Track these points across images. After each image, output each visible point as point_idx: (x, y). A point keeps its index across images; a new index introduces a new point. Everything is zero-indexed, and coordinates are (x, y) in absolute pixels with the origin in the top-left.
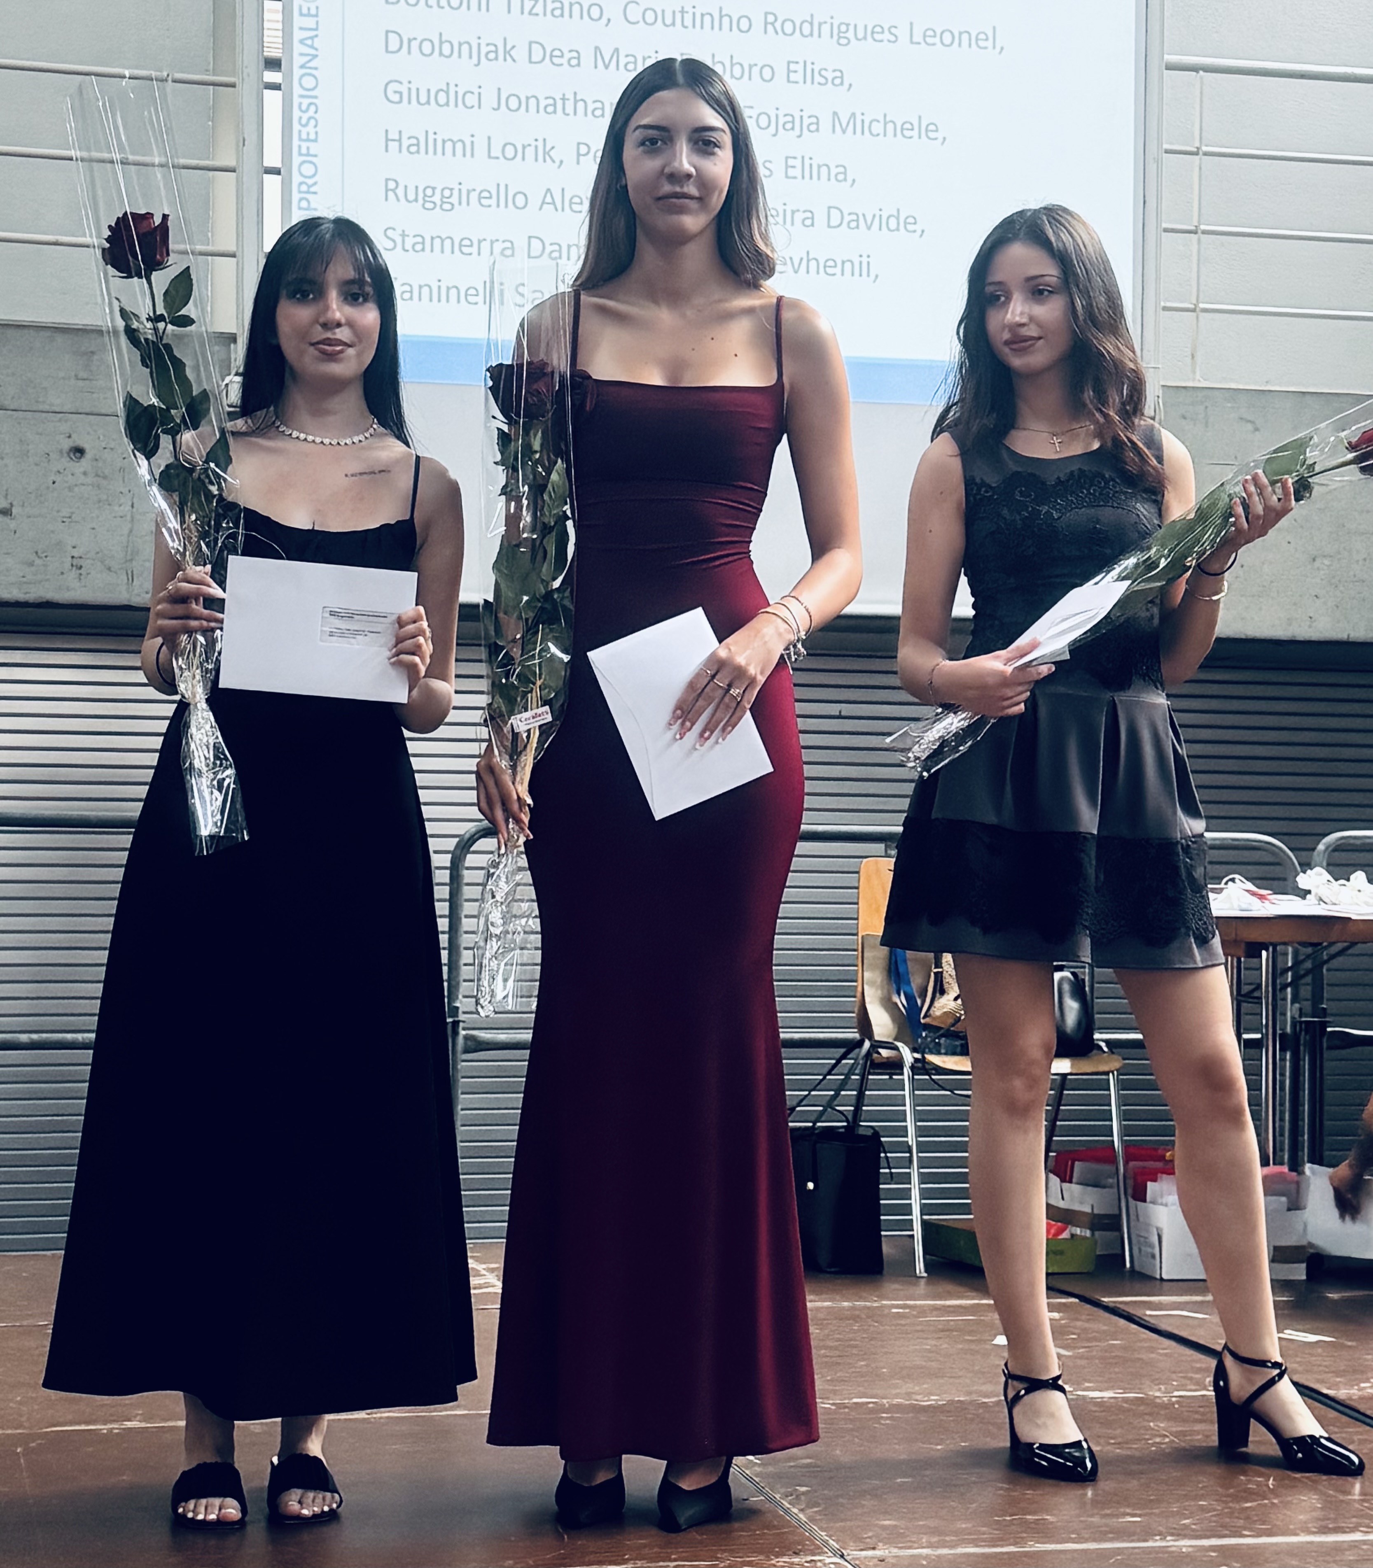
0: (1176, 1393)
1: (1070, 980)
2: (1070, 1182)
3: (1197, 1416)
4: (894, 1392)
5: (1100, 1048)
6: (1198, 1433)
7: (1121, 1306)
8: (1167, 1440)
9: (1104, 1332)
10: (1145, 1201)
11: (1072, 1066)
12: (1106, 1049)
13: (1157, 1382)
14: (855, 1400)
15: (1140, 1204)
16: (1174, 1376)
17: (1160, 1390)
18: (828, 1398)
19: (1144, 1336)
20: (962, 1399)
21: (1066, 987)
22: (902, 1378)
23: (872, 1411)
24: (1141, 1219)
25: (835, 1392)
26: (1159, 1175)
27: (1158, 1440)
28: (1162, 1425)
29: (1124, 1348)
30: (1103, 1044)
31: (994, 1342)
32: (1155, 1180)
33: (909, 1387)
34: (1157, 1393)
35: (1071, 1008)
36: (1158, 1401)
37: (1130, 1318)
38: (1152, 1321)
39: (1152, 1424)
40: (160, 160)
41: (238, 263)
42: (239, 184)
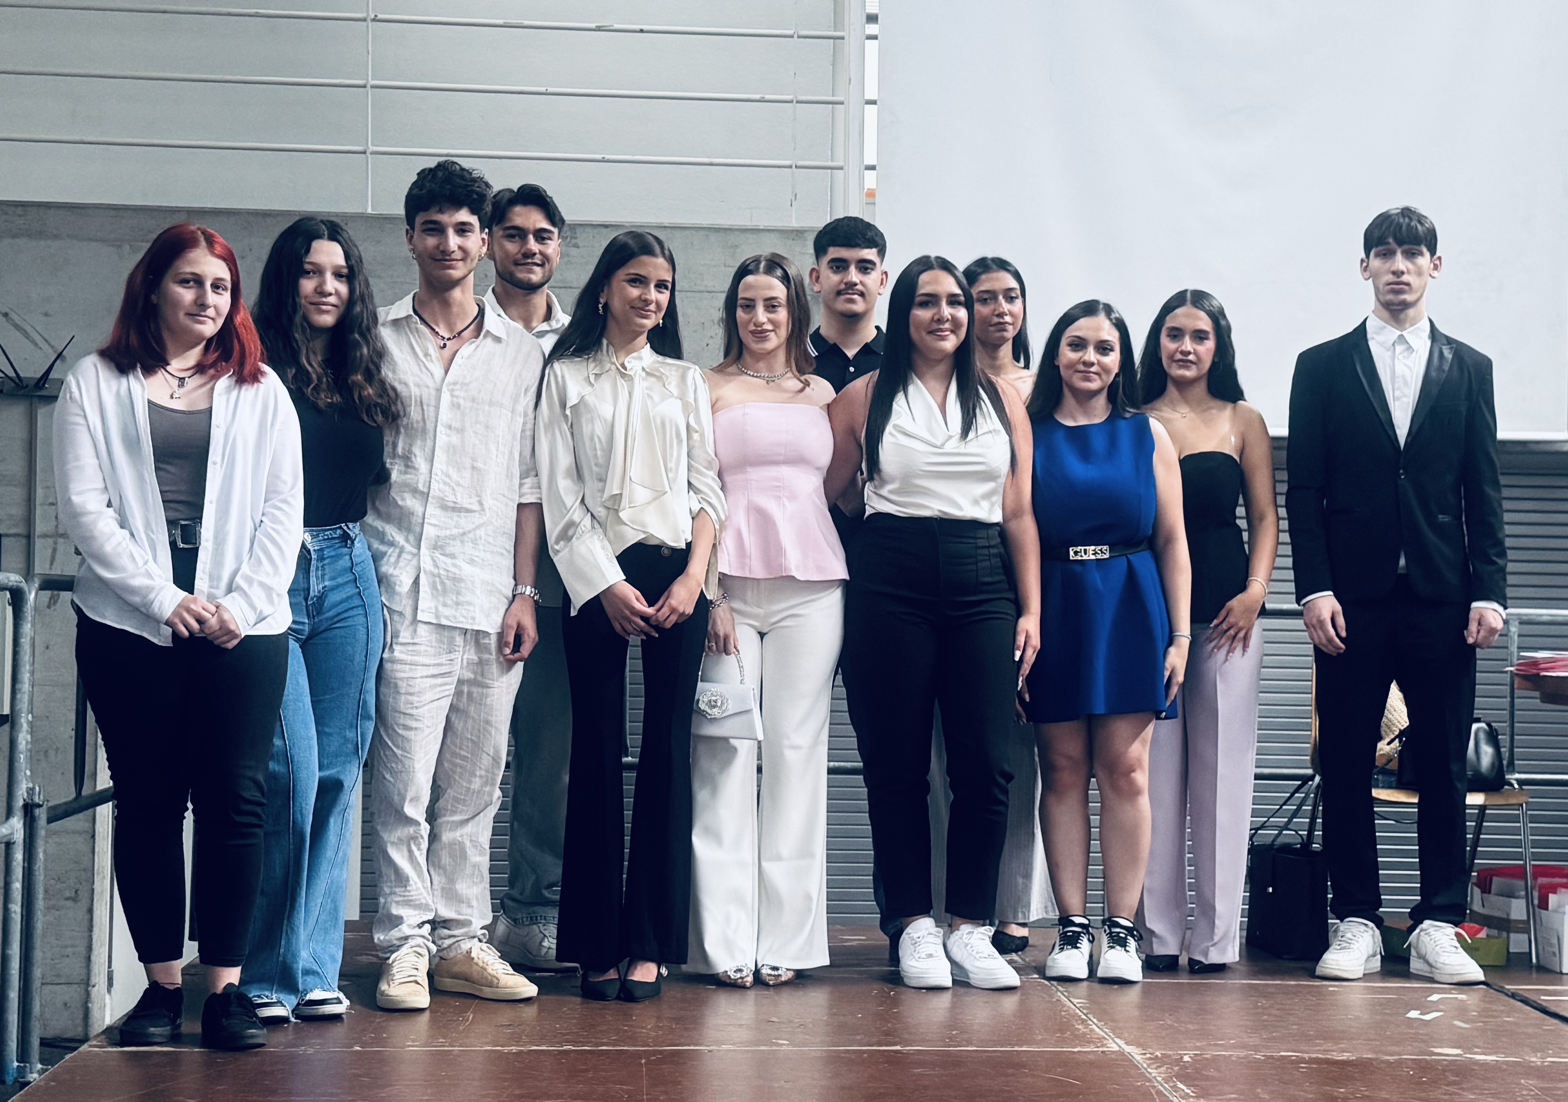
0: (1549, 1059)
1: (1485, 730)
2: (1489, 892)
3: (1563, 1077)
4: (1318, 1048)
5: (1512, 785)
6: (1560, 1089)
7: (1521, 992)
8: (1533, 1093)
9: (1502, 1011)
10: (1547, 909)
11: (1486, 800)
12: (1516, 786)
13: (1535, 1050)
14: (1282, 1054)
15: (1545, 912)
16: (1550, 1046)
17: (1536, 1056)
18: (1260, 1051)
19: (1534, 1015)
20: (1369, 1056)
21: (1482, 736)
22: (1325, 1039)
23: (1293, 1062)
24: (1544, 924)
25: (1267, 1048)
26: (1559, 889)
27: (1525, 1093)
28: (1531, 1082)
29: (1515, 1024)
30: (1514, 782)
31: (1408, 1015)
32: (1555, 893)
33: (1328, 1046)
34: (1535, 1059)
35: (1486, 753)
36: (1533, 1064)
37: (1525, 1001)
38: (1544, 1004)
39: (1522, 1081)
40: (788, 98)
41: (845, 174)
42: (846, 113)
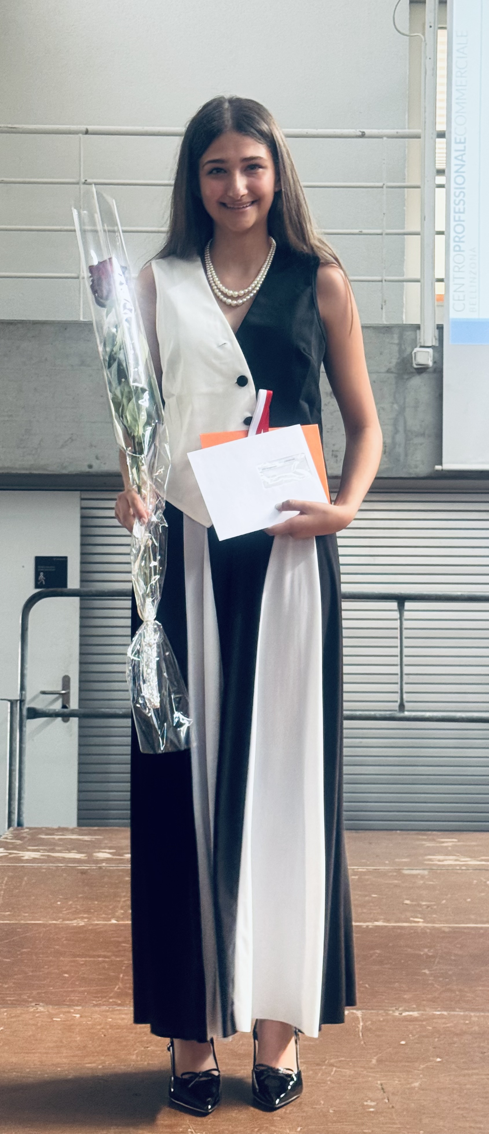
40: (379, 231)
41: (421, 286)
42: (422, 240)
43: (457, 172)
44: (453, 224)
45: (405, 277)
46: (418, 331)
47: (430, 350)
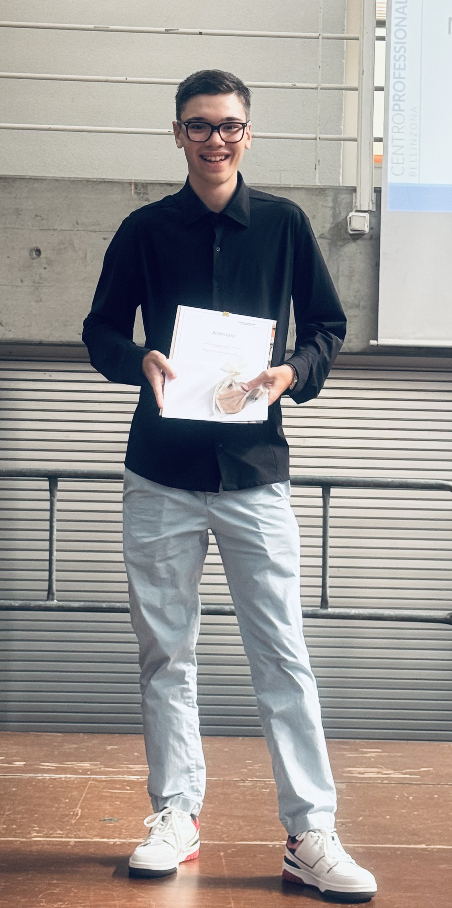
40: (314, 85)
41: (358, 145)
42: (360, 97)
43: (397, 25)
44: (392, 81)
45: (342, 136)
46: (354, 194)
47: (367, 215)
